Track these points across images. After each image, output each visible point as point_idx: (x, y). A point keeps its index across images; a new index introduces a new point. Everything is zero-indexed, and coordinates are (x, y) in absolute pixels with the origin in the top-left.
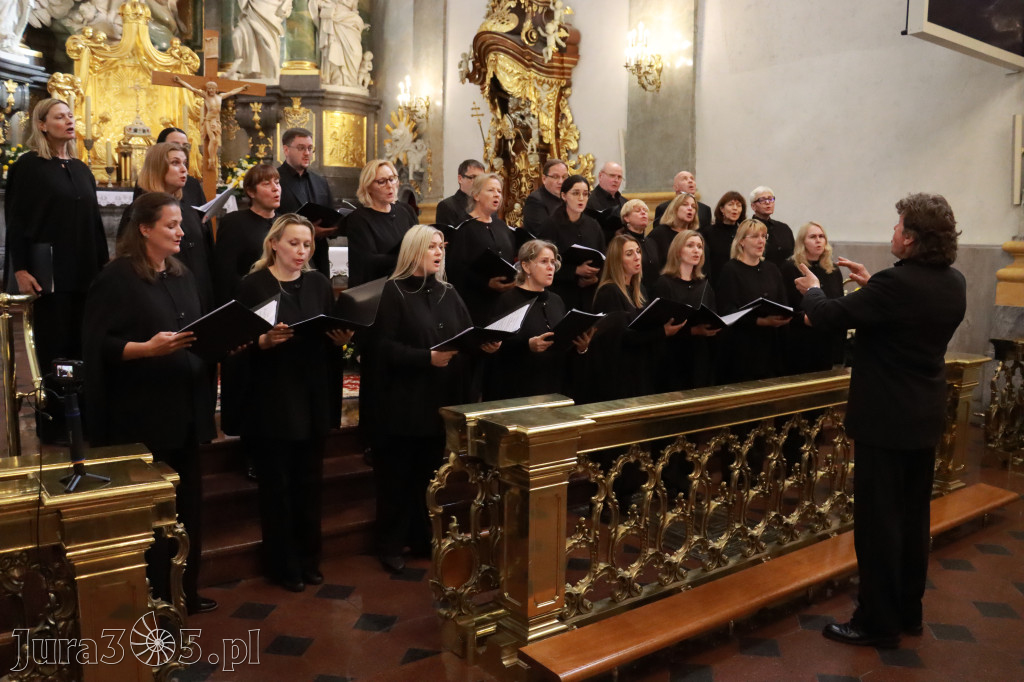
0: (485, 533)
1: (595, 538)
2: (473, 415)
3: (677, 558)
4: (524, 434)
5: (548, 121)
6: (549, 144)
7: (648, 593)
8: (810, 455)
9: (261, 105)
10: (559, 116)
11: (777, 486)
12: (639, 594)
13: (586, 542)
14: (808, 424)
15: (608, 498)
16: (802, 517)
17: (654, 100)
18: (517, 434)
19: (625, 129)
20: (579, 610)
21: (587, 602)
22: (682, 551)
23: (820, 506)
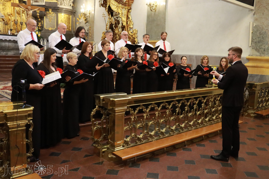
1: (132, 127)
2: (102, 96)
3: (152, 133)
4: (114, 100)
5: (124, 19)
6: (125, 26)
7: (145, 142)
8: (187, 109)
10: (128, 18)
11: (178, 117)
12: (142, 142)
13: (129, 128)
15: (135, 117)
16: (185, 125)
17: (154, 14)
18: (113, 101)
19: (146, 22)
20: (127, 144)
21: (130, 143)
22: (154, 132)
23: (190, 123)
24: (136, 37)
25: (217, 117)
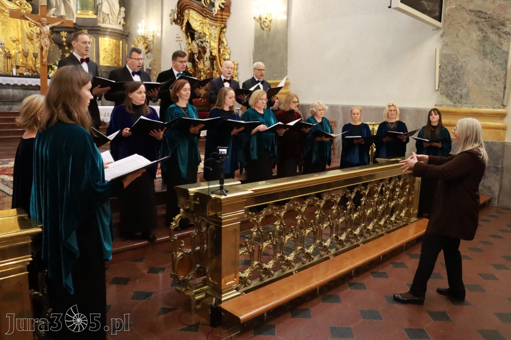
0: (198, 248)
1: (253, 250)
2: (192, 190)
3: (291, 257)
4: (220, 199)
5: (215, 44)
6: (215, 56)
7: (277, 275)
8: (351, 207)
9: (66, 33)
10: (220, 42)
11: (336, 222)
12: (273, 275)
13: (248, 252)
14: (350, 192)
15: (258, 230)
16: (347, 237)
17: (268, 35)
18: (216, 199)
19: (253, 49)
20: (245, 285)
21: (249, 281)
22: (293, 255)
23: (355, 231)
24: (236, 76)
25: (397, 216)
